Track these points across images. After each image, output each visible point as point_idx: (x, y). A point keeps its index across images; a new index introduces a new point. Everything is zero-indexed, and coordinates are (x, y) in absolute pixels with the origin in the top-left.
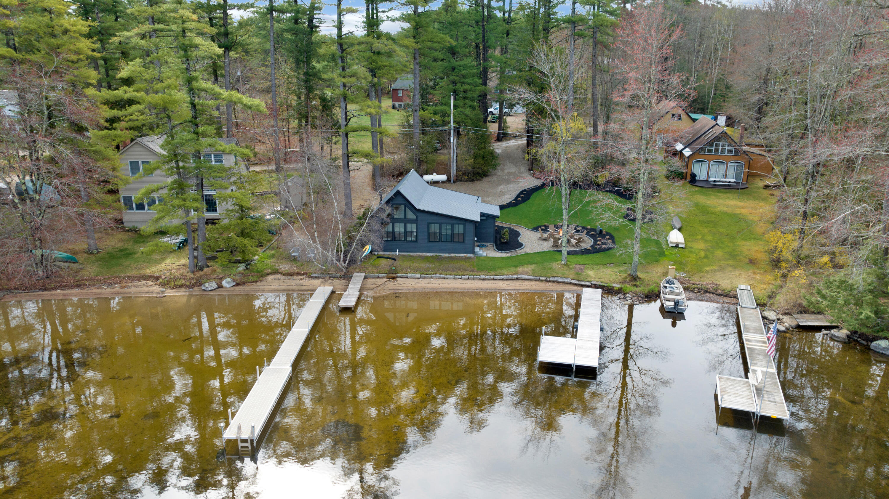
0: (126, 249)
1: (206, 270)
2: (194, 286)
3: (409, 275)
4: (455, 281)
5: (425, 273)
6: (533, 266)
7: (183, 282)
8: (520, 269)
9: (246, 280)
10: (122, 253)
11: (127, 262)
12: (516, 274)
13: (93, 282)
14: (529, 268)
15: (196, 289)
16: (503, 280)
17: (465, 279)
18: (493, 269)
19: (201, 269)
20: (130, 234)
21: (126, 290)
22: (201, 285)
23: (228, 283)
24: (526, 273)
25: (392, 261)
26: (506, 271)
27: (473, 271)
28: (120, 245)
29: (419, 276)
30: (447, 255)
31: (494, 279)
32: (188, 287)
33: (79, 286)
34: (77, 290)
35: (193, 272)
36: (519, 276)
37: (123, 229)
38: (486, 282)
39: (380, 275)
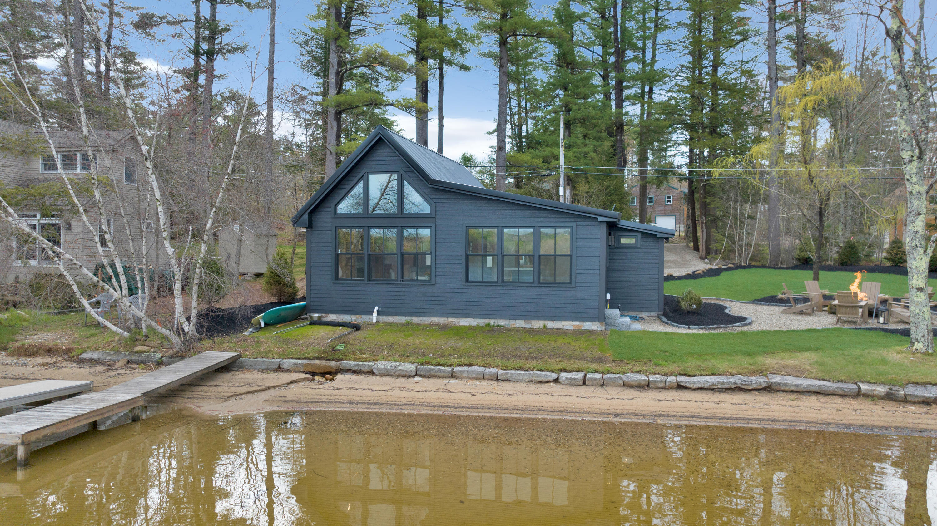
3: (381, 365)
4: (533, 388)
5: (434, 363)
8: (768, 361)
12: (761, 372)
16: (712, 389)
17: (572, 383)
24: (799, 372)
25: (348, 333)
26: (721, 364)
27: (601, 360)
29: (411, 367)
30: (520, 324)
31: (680, 387)
36: (776, 379)
38: (652, 394)
39: (287, 363)
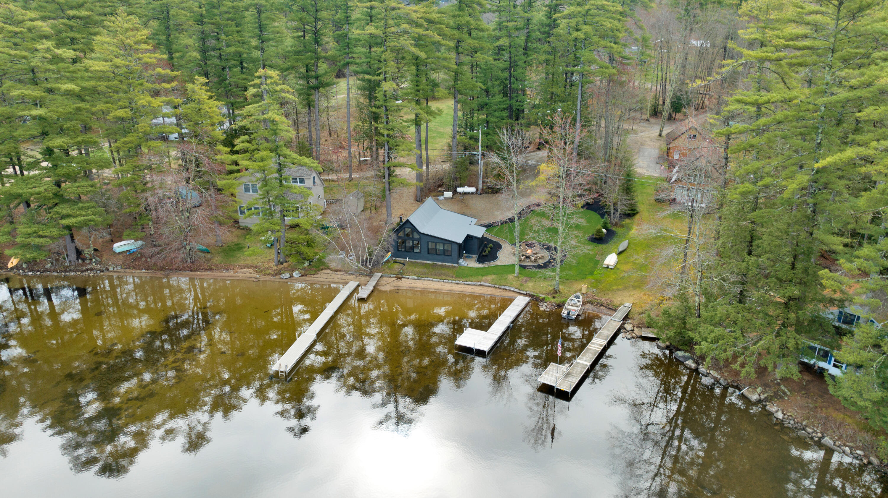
0: (239, 244)
1: (284, 264)
2: (276, 275)
3: (410, 277)
4: (438, 283)
5: (421, 276)
6: (493, 277)
7: (270, 271)
8: (484, 278)
9: (307, 273)
10: (237, 247)
11: (239, 254)
12: (480, 281)
13: (219, 268)
14: (490, 278)
15: (277, 277)
16: (470, 285)
18: (467, 276)
19: (282, 264)
20: (243, 231)
21: (237, 274)
22: (281, 274)
23: (296, 274)
24: (487, 281)
25: (402, 266)
26: (473, 279)
28: (235, 240)
29: (416, 278)
30: (440, 263)
32: (273, 275)
33: (210, 269)
34: (209, 273)
35: (277, 265)
36: (482, 283)
37: (239, 228)
38: (459, 286)
39: (392, 276)
